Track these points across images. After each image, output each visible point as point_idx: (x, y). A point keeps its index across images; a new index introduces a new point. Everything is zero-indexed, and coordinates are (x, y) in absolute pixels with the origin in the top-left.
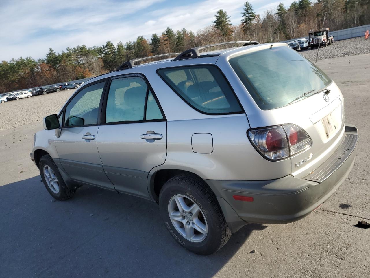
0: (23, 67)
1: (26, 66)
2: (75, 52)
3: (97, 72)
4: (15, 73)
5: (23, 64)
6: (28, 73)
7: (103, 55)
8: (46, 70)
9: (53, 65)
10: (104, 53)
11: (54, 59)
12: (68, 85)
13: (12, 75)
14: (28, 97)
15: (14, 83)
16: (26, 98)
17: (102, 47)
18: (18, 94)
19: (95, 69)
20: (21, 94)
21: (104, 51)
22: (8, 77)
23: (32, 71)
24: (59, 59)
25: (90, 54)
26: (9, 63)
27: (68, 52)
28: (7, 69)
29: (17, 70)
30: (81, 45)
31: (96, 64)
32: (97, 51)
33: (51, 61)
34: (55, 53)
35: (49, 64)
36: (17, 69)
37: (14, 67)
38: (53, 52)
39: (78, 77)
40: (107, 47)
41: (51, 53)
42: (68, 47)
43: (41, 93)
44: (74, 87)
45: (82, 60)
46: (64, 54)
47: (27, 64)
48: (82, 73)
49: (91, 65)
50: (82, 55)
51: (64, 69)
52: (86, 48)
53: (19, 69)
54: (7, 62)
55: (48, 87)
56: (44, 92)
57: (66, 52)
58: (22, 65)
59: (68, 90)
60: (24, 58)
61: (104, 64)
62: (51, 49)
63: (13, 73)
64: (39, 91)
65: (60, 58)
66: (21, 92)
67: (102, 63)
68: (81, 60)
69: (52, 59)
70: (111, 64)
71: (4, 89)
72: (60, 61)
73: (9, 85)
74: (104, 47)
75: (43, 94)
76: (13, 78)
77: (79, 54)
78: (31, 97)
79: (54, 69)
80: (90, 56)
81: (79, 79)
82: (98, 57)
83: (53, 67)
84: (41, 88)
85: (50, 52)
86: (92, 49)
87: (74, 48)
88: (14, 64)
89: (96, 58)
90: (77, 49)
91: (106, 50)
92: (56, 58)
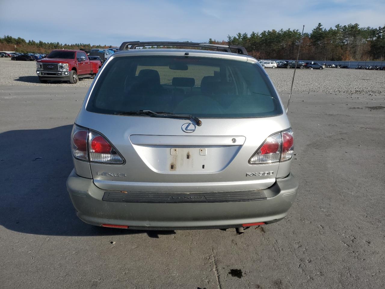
0: (287, 39)
1: (290, 38)
2: (344, 30)
3: (358, 56)
4: (278, 43)
5: (289, 35)
6: (289, 45)
7: (374, 38)
8: (307, 45)
9: (315, 42)
10: (377, 36)
11: (319, 34)
12: (314, 64)
13: (275, 45)
14: (272, 68)
15: (274, 52)
16: (271, 68)
17: (378, 29)
18: (265, 63)
19: (358, 53)
20: (268, 63)
21: (378, 34)
22: (271, 45)
23: (293, 44)
24: (324, 36)
25: (360, 34)
26: (278, 33)
27: (336, 29)
28: (274, 38)
29: (281, 41)
30: (353, 24)
31: (362, 47)
32: (370, 33)
33: (315, 36)
34: (322, 29)
35: (312, 40)
36: (281, 39)
37: (280, 37)
38: (321, 27)
39: (334, 58)
40: (383, 30)
41: (319, 28)
42: (338, 24)
43: (285, 66)
44: (319, 67)
45: (348, 41)
46: (331, 30)
47: (292, 36)
48: (341, 55)
49: (355, 48)
50: (349, 35)
51: (324, 46)
52: (358, 28)
53: (283, 40)
54: (276, 31)
55: (294, 62)
56: (289, 66)
57: (334, 28)
58: (287, 36)
59: (312, 69)
60: (291, 30)
61: (371, 49)
62: (320, 24)
63: (277, 43)
64: (285, 64)
65: (326, 35)
66: (270, 61)
67: (369, 47)
68: (346, 40)
69: (317, 34)
70: (379, 50)
71: (264, 56)
72: (323, 38)
73: (270, 53)
74: (379, 29)
75: (287, 68)
76: (275, 47)
77: (347, 33)
78: (275, 68)
79: (314, 45)
80: (358, 37)
81: (335, 60)
82: (368, 40)
83: (314, 44)
84: (287, 62)
85: (317, 27)
86: (365, 29)
87: (345, 26)
88: (281, 34)
89: (364, 40)
90: (347, 27)
91: (381, 33)
92: (321, 34)
